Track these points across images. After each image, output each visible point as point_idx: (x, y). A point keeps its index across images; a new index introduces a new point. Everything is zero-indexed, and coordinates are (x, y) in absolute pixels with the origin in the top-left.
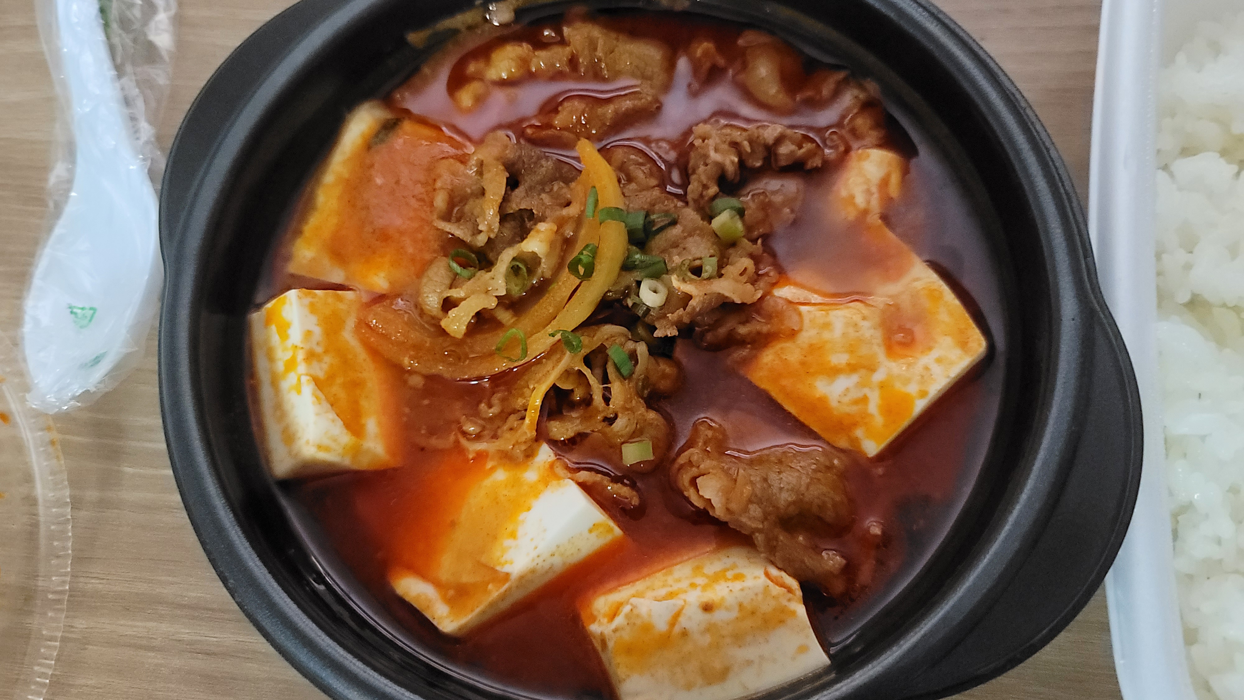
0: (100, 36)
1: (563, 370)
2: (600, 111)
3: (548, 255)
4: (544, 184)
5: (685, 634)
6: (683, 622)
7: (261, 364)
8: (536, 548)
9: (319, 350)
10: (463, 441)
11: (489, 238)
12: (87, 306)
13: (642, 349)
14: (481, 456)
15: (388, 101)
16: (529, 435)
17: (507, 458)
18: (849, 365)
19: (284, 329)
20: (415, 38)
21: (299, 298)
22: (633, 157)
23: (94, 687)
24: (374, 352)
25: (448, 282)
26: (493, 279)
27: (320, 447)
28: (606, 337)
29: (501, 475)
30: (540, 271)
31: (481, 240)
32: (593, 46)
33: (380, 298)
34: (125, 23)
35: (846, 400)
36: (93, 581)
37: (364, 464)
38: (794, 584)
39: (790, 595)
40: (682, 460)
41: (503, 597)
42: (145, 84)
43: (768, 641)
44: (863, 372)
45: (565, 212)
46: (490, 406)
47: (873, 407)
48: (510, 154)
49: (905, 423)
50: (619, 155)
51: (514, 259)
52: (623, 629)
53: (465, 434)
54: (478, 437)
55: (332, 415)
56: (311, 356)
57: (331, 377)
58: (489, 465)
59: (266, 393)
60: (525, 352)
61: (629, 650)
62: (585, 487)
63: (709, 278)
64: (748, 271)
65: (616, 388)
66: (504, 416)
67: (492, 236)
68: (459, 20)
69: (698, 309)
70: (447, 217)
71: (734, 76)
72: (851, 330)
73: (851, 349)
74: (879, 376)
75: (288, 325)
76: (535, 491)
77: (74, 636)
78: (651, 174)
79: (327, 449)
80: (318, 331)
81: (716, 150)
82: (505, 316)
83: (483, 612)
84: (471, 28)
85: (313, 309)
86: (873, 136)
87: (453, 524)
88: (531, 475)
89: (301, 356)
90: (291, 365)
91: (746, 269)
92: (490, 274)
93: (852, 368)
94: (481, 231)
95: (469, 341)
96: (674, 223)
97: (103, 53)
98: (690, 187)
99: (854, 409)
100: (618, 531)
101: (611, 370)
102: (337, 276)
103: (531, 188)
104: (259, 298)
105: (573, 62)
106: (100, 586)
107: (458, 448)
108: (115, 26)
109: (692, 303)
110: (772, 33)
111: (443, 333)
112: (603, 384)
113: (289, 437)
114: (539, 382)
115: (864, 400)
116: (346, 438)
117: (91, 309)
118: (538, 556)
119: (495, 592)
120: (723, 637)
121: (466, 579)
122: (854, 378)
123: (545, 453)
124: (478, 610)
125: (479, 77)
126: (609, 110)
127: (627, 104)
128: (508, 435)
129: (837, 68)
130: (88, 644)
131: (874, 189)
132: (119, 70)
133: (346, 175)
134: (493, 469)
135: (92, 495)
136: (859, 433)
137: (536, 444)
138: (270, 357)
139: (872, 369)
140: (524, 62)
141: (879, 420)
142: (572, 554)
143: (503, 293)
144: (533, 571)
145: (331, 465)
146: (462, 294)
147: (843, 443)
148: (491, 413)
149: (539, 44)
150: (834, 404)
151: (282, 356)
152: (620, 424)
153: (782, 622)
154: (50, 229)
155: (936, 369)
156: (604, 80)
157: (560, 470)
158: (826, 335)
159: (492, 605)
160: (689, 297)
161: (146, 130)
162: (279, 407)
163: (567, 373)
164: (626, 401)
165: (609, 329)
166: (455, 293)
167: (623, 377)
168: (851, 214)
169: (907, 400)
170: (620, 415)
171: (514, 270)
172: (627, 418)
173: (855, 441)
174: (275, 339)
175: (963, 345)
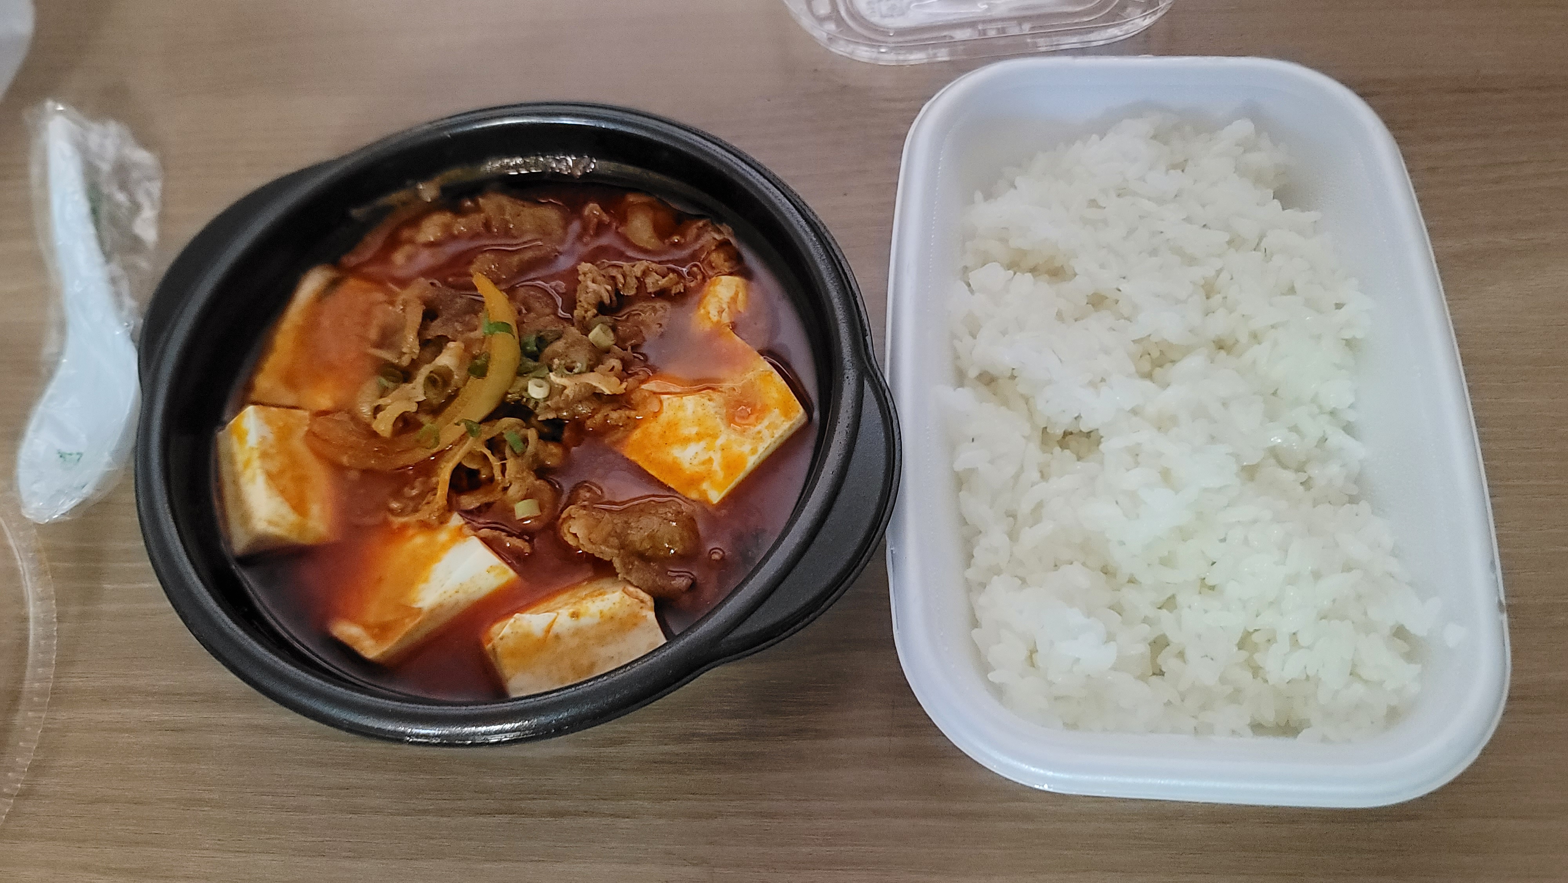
0: (91, 230)
1: (468, 451)
2: (507, 260)
3: (459, 367)
4: (458, 316)
5: (557, 637)
6: (556, 629)
7: (225, 468)
8: (442, 586)
9: (273, 451)
10: (392, 518)
11: (413, 360)
12: (74, 452)
13: (532, 434)
14: (404, 527)
15: (334, 263)
16: (441, 503)
17: (425, 526)
18: (697, 434)
19: (242, 438)
20: (356, 213)
21: (256, 412)
22: (532, 293)
23: (72, 767)
24: (319, 455)
25: (378, 393)
26: (414, 388)
27: (270, 523)
28: (504, 426)
29: (419, 540)
30: (453, 383)
31: (405, 361)
32: (501, 209)
33: (324, 413)
34: (114, 221)
35: (695, 462)
36: (75, 680)
37: (308, 539)
38: (647, 597)
39: (642, 605)
40: (564, 516)
41: (417, 628)
42: (129, 268)
43: (625, 640)
44: (708, 439)
45: (472, 335)
46: (413, 488)
47: (716, 466)
48: (430, 293)
49: (740, 476)
50: (522, 293)
51: (431, 372)
52: (508, 637)
53: (392, 511)
54: (402, 513)
55: (279, 499)
56: (264, 455)
57: (282, 472)
58: (411, 532)
59: (229, 491)
60: (437, 442)
61: (513, 653)
62: (486, 541)
63: (580, 373)
64: (615, 368)
65: (510, 464)
66: (422, 496)
67: (415, 357)
68: (396, 197)
69: (571, 397)
70: (379, 345)
71: (617, 228)
72: (699, 409)
73: (699, 422)
74: (720, 441)
75: (246, 433)
76: (445, 547)
77: (56, 726)
78: (547, 305)
79: (276, 524)
80: (271, 437)
81: (594, 281)
82: (425, 419)
83: (400, 641)
84: (404, 204)
85: (269, 421)
86: (726, 267)
87: (380, 580)
88: (443, 536)
89: (256, 454)
90: (247, 464)
91: (613, 367)
92: (411, 385)
93: (699, 437)
94: (405, 353)
95: (396, 439)
96: (559, 338)
97: (93, 244)
98: (576, 313)
99: (702, 469)
100: (512, 574)
101: (508, 452)
102: (290, 399)
103: (448, 320)
104: (226, 418)
105: (487, 225)
106: (81, 683)
107: (386, 523)
108: (104, 222)
109: (566, 391)
110: (648, 193)
111: (375, 434)
112: (501, 461)
113: (246, 518)
114: (448, 462)
115: (710, 460)
116: (292, 517)
117: (78, 454)
118: (445, 592)
119: (410, 624)
120: (588, 639)
121: (389, 617)
122: (702, 444)
123: (456, 520)
124: (397, 639)
125: (411, 241)
126: (515, 259)
127: (528, 255)
128: (426, 507)
129: (700, 217)
130: (68, 732)
131: (725, 306)
132: (108, 256)
133: (301, 323)
134: (413, 536)
135: (74, 609)
136: (705, 486)
137: (448, 514)
138: (232, 462)
139: (715, 436)
140: (447, 228)
141: (720, 475)
142: (474, 592)
143: (422, 398)
144: (441, 606)
145: (279, 538)
146: (390, 401)
147: (694, 495)
148: (414, 492)
149: (459, 212)
150: (686, 465)
151: (240, 458)
152: (512, 491)
153: (635, 624)
154: (40, 394)
155: (766, 433)
156: (515, 238)
157: (467, 530)
158: (680, 414)
159: (407, 634)
160: (565, 388)
161: (130, 303)
162: (239, 499)
163: (471, 454)
164: (518, 472)
165: (507, 421)
166: (381, 402)
167: (517, 456)
168: (707, 327)
169: (741, 459)
170: (513, 483)
171: (431, 381)
172: (519, 485)
173: (703, 493)
174: (236, 447)
175: (786, 414)
